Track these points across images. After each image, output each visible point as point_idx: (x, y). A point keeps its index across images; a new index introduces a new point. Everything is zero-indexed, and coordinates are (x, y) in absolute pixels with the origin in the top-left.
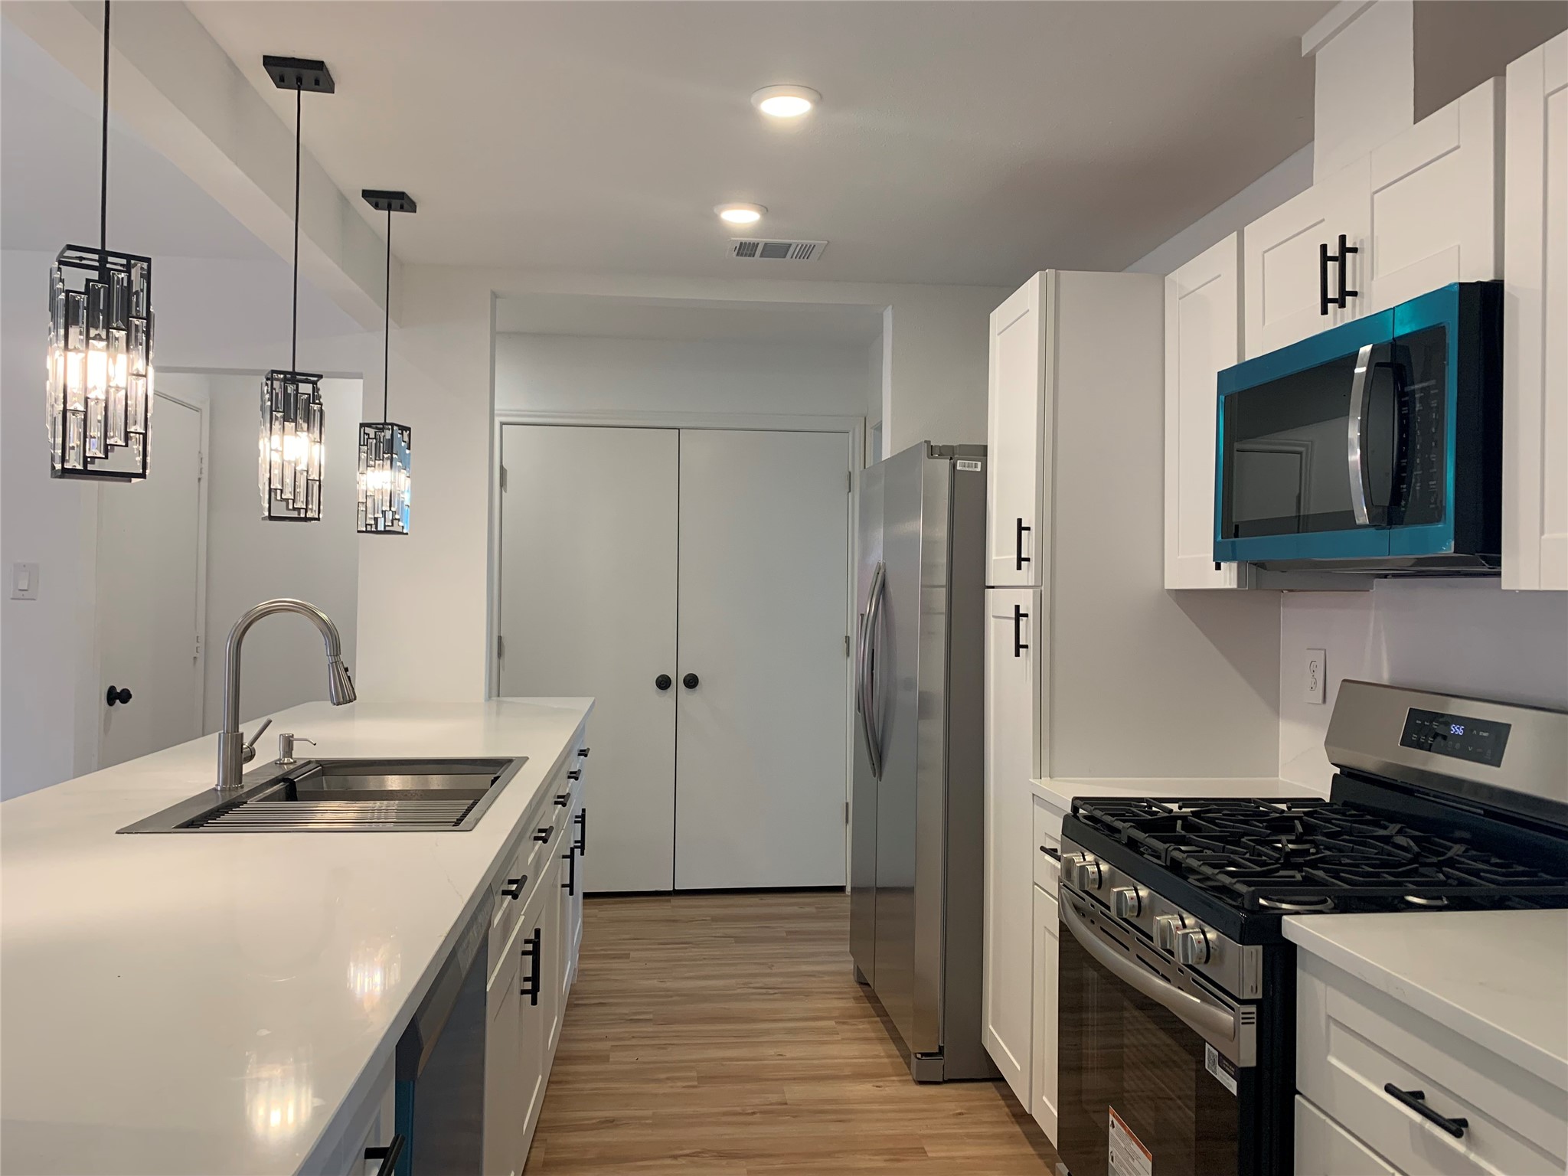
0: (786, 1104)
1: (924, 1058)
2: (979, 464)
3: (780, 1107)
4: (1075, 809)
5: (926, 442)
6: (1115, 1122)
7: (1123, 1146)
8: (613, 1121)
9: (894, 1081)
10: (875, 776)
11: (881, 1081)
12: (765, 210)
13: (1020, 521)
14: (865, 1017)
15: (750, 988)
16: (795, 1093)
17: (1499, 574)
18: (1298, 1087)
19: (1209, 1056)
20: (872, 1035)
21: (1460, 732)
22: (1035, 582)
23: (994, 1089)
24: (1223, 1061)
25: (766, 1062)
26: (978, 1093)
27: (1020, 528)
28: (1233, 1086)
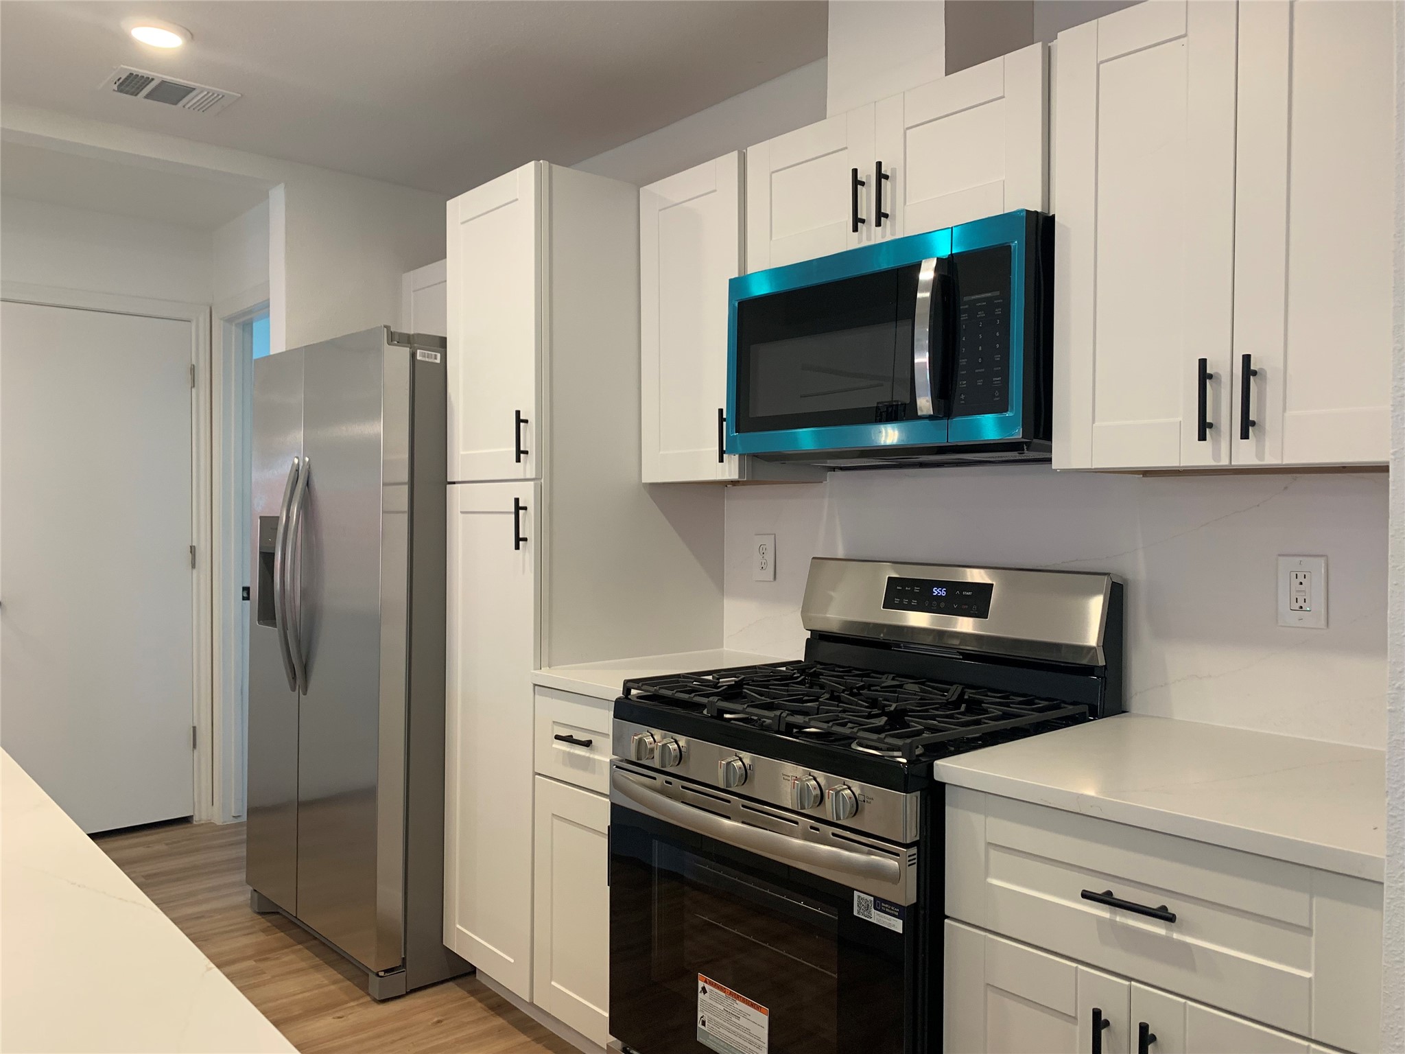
1: (386, 974)
2: (439, 355)
4: (627, 691)
5: (385, 326)
6: (708, 987)
7: (722, 1008)
9: (353, 1006)
10: (293, 689)
11: (340, 1010)
12: (191, 35)
13: (518, 413)
14: (287, 948)
17: (1049, 460)
18: (947, 913)
19: (859, 903)
20: (303, 965)
21: (943, 593)
22: (536, 475)
23: (458, 989)
24: (880, 904)
26: (444, 995)
27: (519, 421)
28: (897, 925)
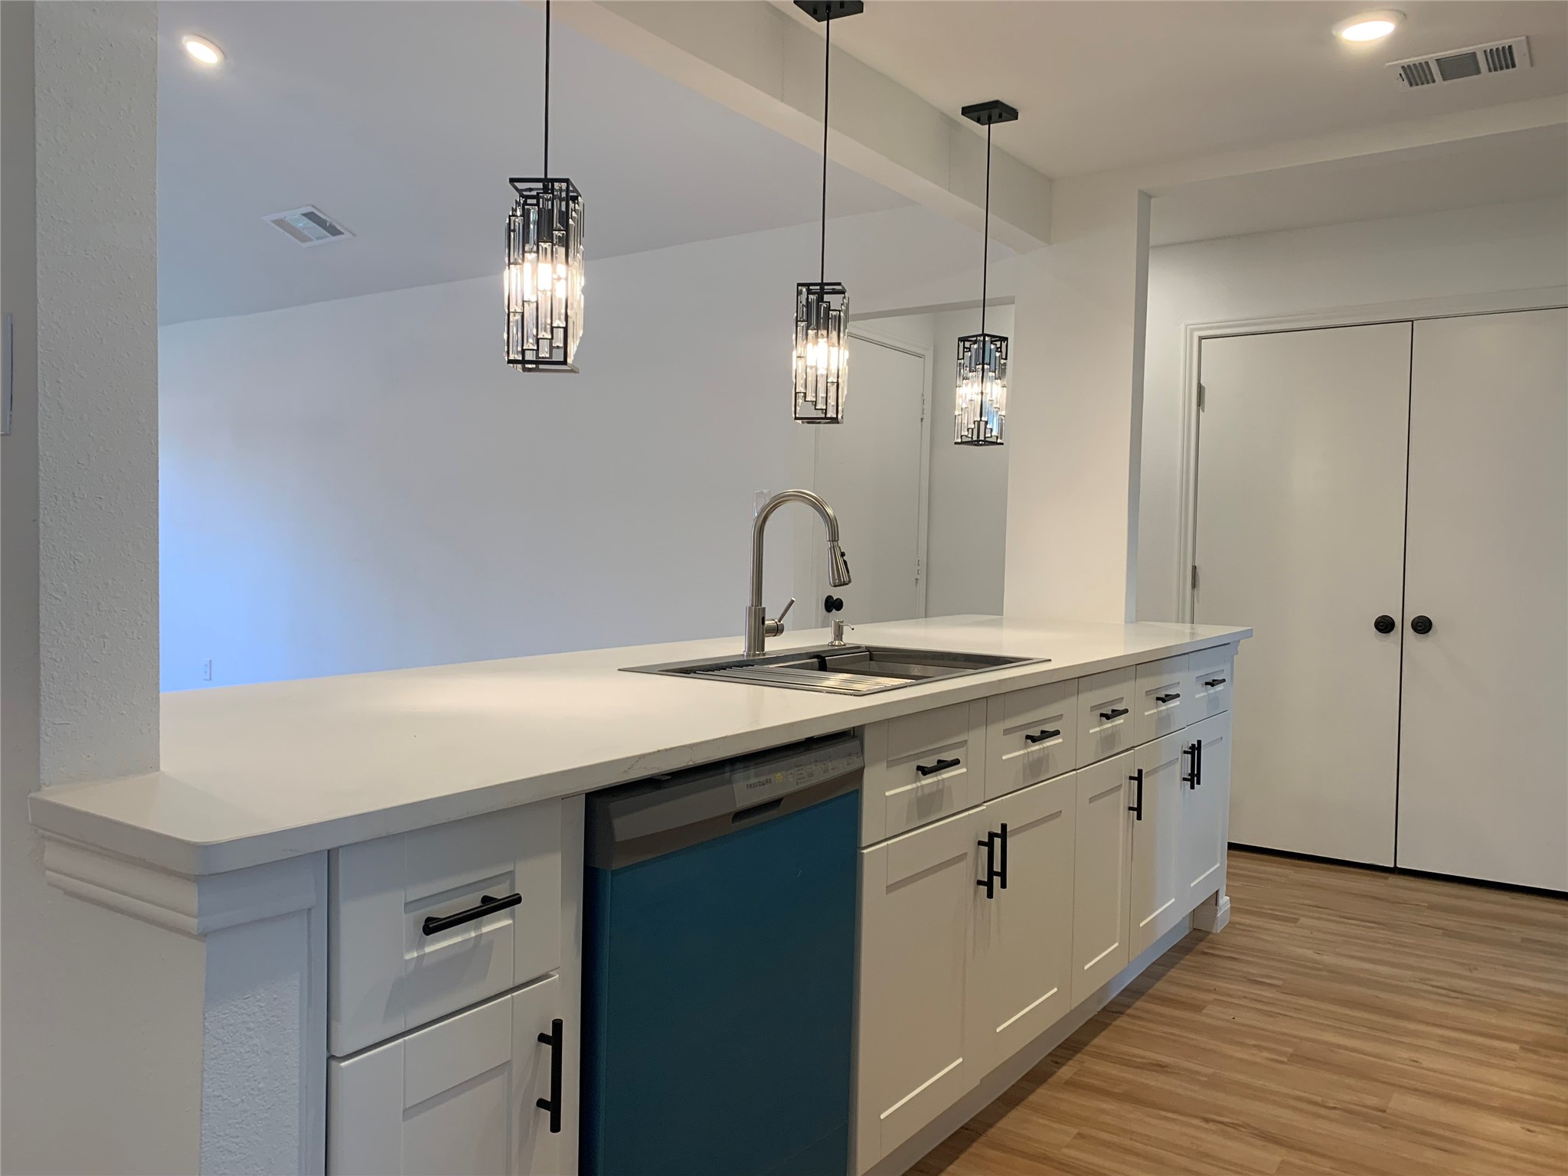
0: (1384, 1111)
3: (1375, 1113)
8: (1165, 1066)
12: (1401, 15)
15: (1427, 984)
16: (1404, 1104)
25: (1389, 1063)
